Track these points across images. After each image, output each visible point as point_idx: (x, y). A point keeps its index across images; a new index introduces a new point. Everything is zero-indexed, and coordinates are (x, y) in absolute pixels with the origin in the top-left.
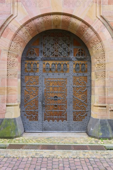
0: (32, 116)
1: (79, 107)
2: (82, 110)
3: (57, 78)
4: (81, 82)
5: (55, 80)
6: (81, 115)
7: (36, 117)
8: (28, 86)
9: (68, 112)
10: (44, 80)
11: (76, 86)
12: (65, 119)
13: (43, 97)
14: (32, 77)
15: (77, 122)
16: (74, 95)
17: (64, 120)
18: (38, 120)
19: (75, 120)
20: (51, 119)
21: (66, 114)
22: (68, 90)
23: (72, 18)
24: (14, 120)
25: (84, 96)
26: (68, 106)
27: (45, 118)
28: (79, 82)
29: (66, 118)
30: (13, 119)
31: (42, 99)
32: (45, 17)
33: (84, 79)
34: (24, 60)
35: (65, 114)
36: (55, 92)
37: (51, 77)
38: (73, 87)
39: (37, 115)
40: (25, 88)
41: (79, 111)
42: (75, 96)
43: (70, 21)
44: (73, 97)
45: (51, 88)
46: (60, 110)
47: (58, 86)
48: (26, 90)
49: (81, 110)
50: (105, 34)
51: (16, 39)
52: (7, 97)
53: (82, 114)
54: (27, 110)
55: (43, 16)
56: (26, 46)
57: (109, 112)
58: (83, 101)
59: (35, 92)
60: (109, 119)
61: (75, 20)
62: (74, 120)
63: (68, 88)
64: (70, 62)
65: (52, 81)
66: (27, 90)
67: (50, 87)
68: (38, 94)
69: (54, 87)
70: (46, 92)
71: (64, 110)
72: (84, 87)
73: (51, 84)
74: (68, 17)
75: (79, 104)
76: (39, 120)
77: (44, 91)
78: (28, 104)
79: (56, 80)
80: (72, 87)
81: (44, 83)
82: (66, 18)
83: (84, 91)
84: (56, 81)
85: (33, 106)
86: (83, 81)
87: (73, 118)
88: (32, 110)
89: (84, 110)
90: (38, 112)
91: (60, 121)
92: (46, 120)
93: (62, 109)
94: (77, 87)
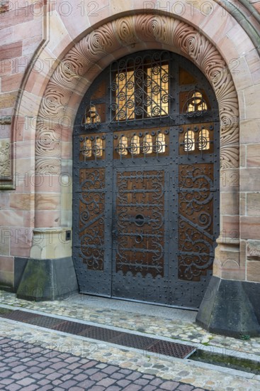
0: (92, 259)
1: (193, 243)
2: (201, 252)
3: (142, 170)
4: (197, 179)
5: (138, 176)
6: (198, 267)
7: (100, 262)
8: (86, 192)
9: (165, 256)
10: (115, 176)
11: (184, 189)
12: (159, 273)
13: (113, 217)
14: (93, 170)
15: (188, 282)
16: (180, 212)
17: (157, 274)
18: (103, 269)
19: (184, 278)
20: (130, 270)
21: (162, 260)
22: (166, 199)
23: (155, 18)
24: (44, 264)
25: (204, 216)
26: (165, 241)
27: (117, 265)
28: (194, 179)
29: (162, 270)
30: (44, 260)
31: (111, 221)
32: (101, 29)
33: (204, 172)
34: (78, 135)
35: (159, 259)
36: (138, 204)
37: (130, 170)
38: (179, 193)
39: (102, 257)
40: (81, 196)
41: (193, 256)
42: (182, 217)
43: (153, 27)
44: (179, 218)
45: (129, 196)
46: (150, 248)
47: (144, 190)
48: (81, 200)
49: (197, 254)
50: (236, 41)
51: (49, 91)
52: (35, 213)
53: (200, 264)
54: (85, 245)
55: (97, 28)
56: (82, 102)
57: (247, 261)
58: (201, 229)
59: (98, 205)
60: (246, 280)
61: (163, 22)
62: (179, 277)
63: (166, 194)
64: (171, 128)
65: (132, 178)
66: (84, 201)
67: (126, 193)
68: (104, 209)
69: (136, 193)
70: (120, 204)
71: (158, 251)
72: (205, 191)
73: (130, 185)
74: (148, 17)
75: (193, 236)
76: (105, 268)
77: (115, 203)
78: (85, 231)
79: (141, 176)
80: (175, 193)
81: (115, 184)
82: (144, 22)
83: (206, 201)
84: (139, 178)
85: (95, 236)
86: (202, 176)
87: (177, 271)
88: (93, 246)
89: (204, 253)
90: (103, 251)
91: (149, 275)
92: (121, 272)
93: (154, 248)
94: (187, 193)
